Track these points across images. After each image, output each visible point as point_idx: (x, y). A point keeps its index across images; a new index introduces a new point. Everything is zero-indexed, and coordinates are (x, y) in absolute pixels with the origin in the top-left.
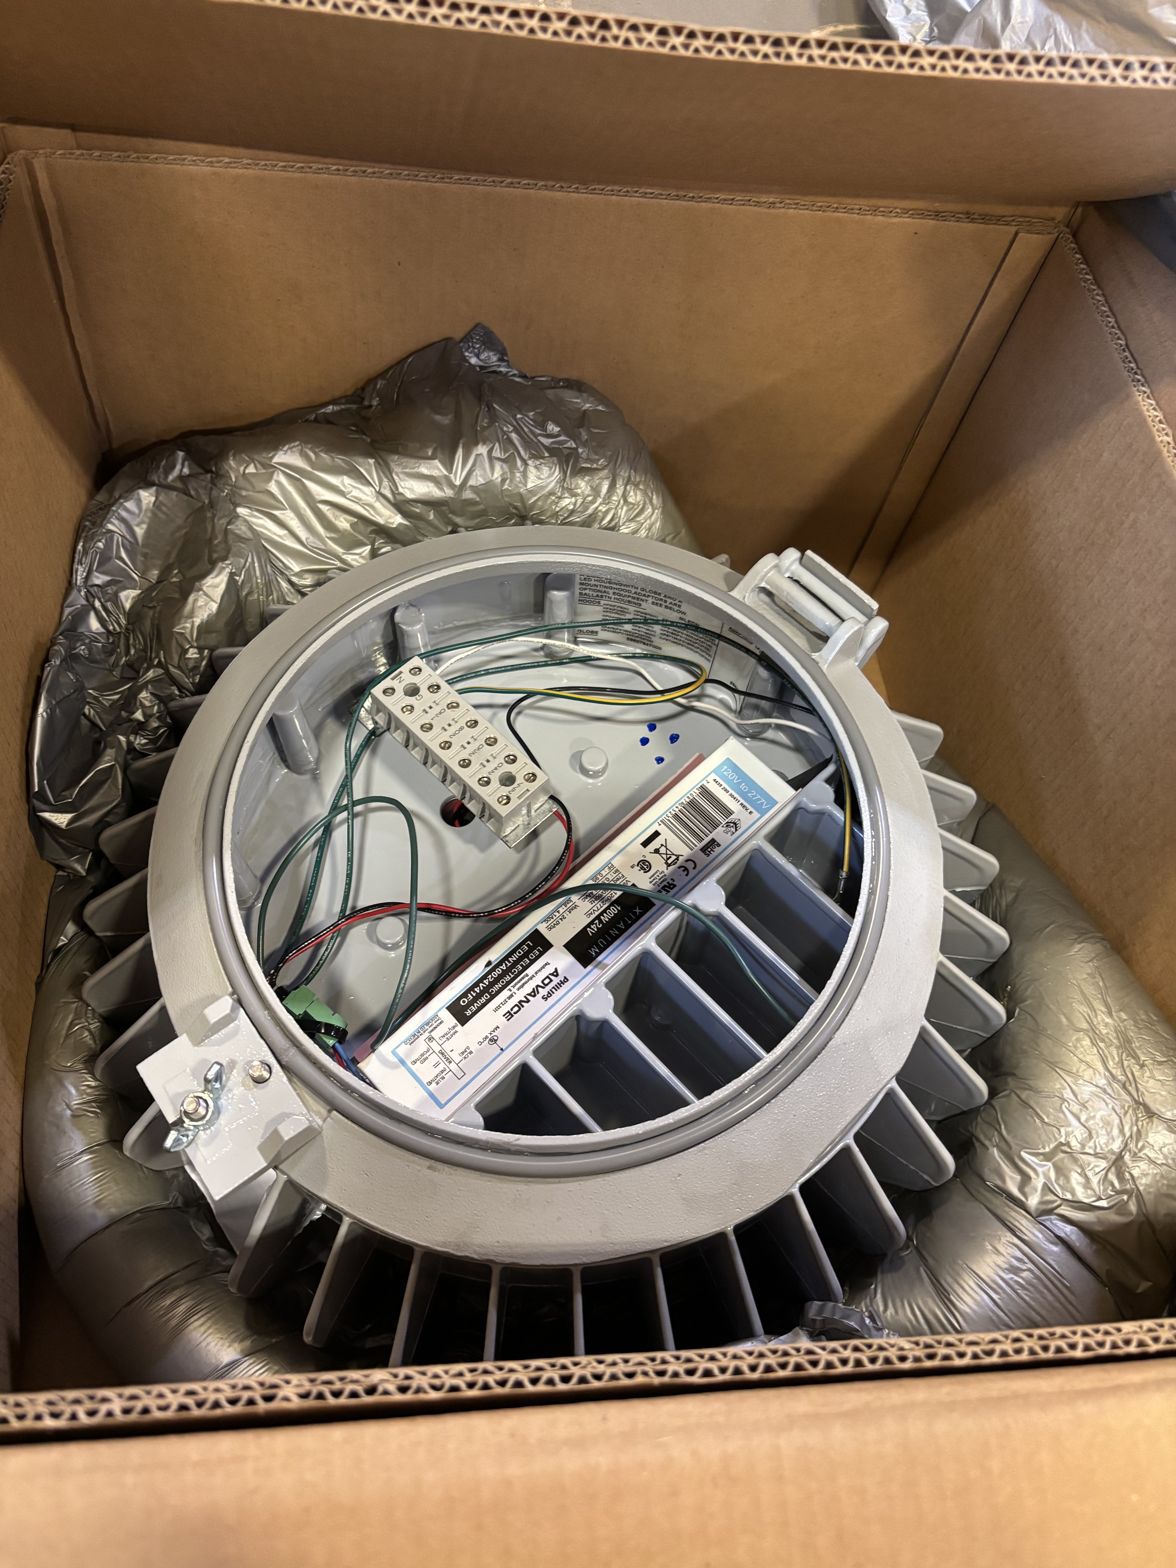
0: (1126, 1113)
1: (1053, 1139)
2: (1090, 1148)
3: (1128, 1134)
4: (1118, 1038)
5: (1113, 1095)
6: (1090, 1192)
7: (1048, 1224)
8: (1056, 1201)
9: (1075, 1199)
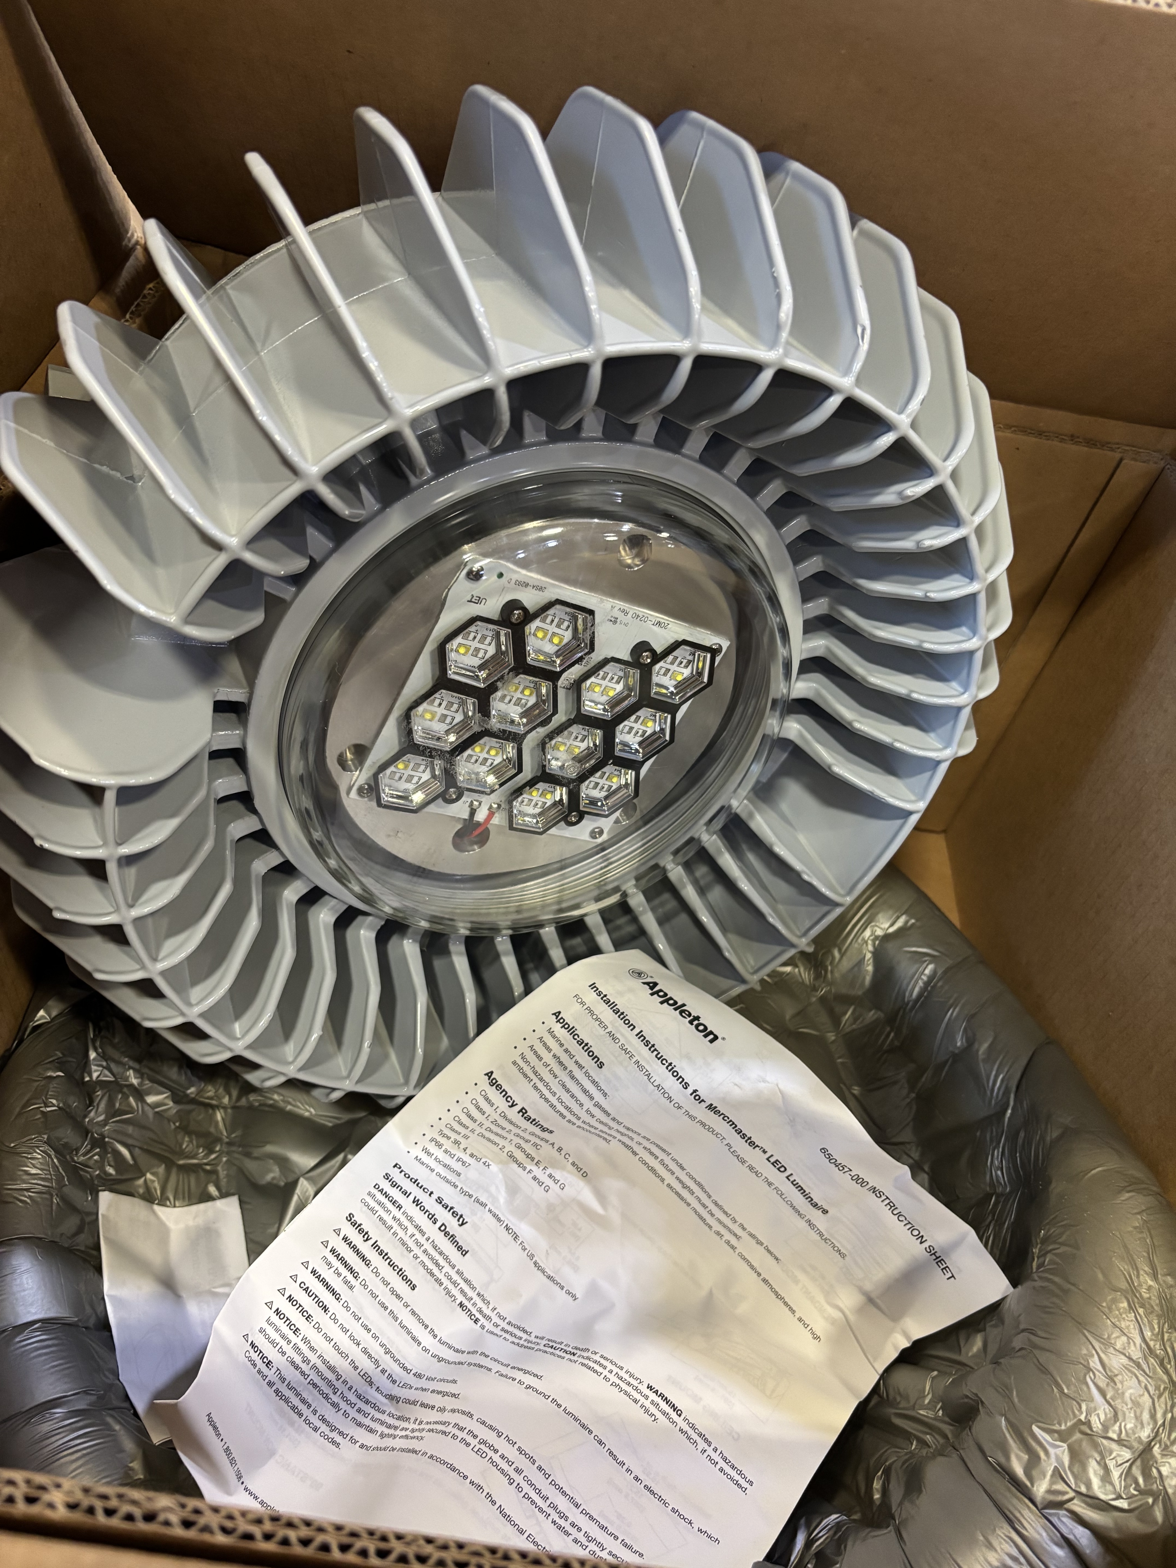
0: (1160, 1396)
1: (1072, 1416)
2: (1114, 1432)
3: (1160, 1422)
4: (1162, 1307)
5: (1148, 1372)
6: (1109, 1487)
7: (1055, 1520)
8: (1066, 1493)
9: (1090, 1494)
